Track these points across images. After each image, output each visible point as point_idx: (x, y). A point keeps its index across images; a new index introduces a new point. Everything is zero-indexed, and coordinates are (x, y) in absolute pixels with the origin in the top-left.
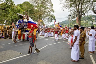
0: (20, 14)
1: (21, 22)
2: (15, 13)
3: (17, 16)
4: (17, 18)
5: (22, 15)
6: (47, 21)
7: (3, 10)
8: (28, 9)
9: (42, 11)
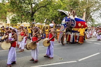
0: (61, 11)
1: (68, 20)
2: (55, 9)
3: (57, 13)
4: (58, 15)
5: (63, 11)
6: (99, 16)
7: (44, 8)
8: (71, 2)
9: (91, 3)
